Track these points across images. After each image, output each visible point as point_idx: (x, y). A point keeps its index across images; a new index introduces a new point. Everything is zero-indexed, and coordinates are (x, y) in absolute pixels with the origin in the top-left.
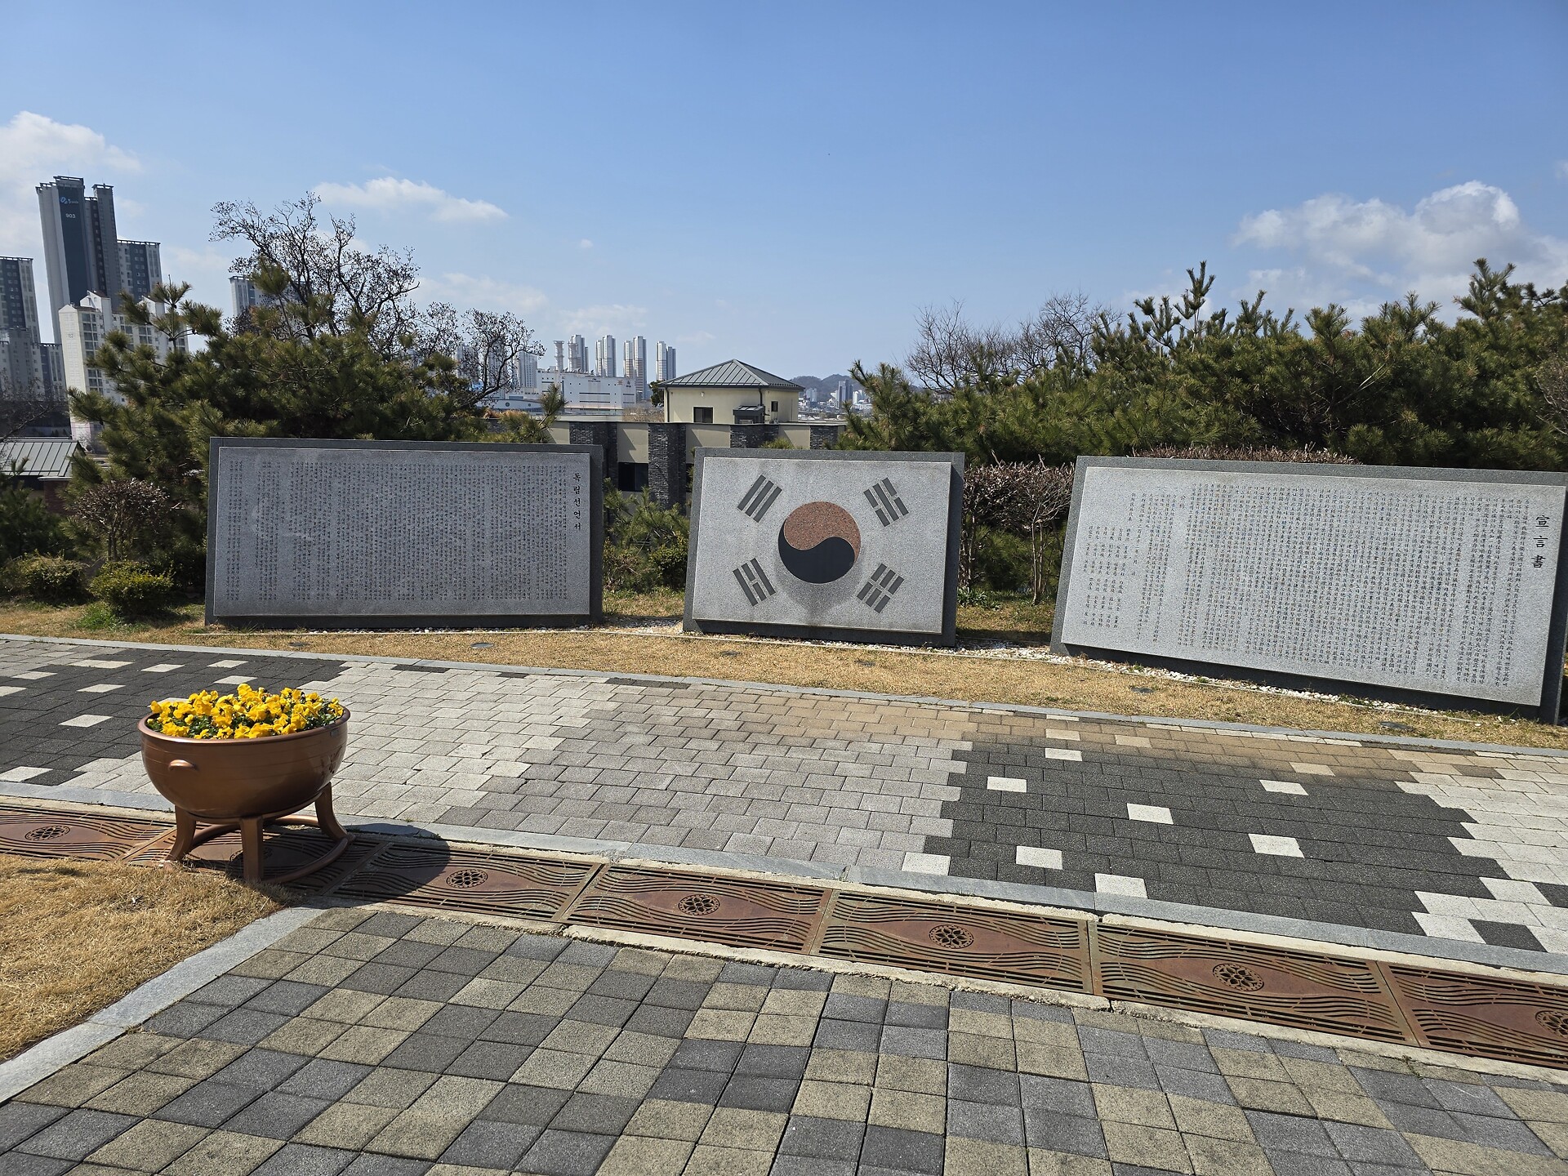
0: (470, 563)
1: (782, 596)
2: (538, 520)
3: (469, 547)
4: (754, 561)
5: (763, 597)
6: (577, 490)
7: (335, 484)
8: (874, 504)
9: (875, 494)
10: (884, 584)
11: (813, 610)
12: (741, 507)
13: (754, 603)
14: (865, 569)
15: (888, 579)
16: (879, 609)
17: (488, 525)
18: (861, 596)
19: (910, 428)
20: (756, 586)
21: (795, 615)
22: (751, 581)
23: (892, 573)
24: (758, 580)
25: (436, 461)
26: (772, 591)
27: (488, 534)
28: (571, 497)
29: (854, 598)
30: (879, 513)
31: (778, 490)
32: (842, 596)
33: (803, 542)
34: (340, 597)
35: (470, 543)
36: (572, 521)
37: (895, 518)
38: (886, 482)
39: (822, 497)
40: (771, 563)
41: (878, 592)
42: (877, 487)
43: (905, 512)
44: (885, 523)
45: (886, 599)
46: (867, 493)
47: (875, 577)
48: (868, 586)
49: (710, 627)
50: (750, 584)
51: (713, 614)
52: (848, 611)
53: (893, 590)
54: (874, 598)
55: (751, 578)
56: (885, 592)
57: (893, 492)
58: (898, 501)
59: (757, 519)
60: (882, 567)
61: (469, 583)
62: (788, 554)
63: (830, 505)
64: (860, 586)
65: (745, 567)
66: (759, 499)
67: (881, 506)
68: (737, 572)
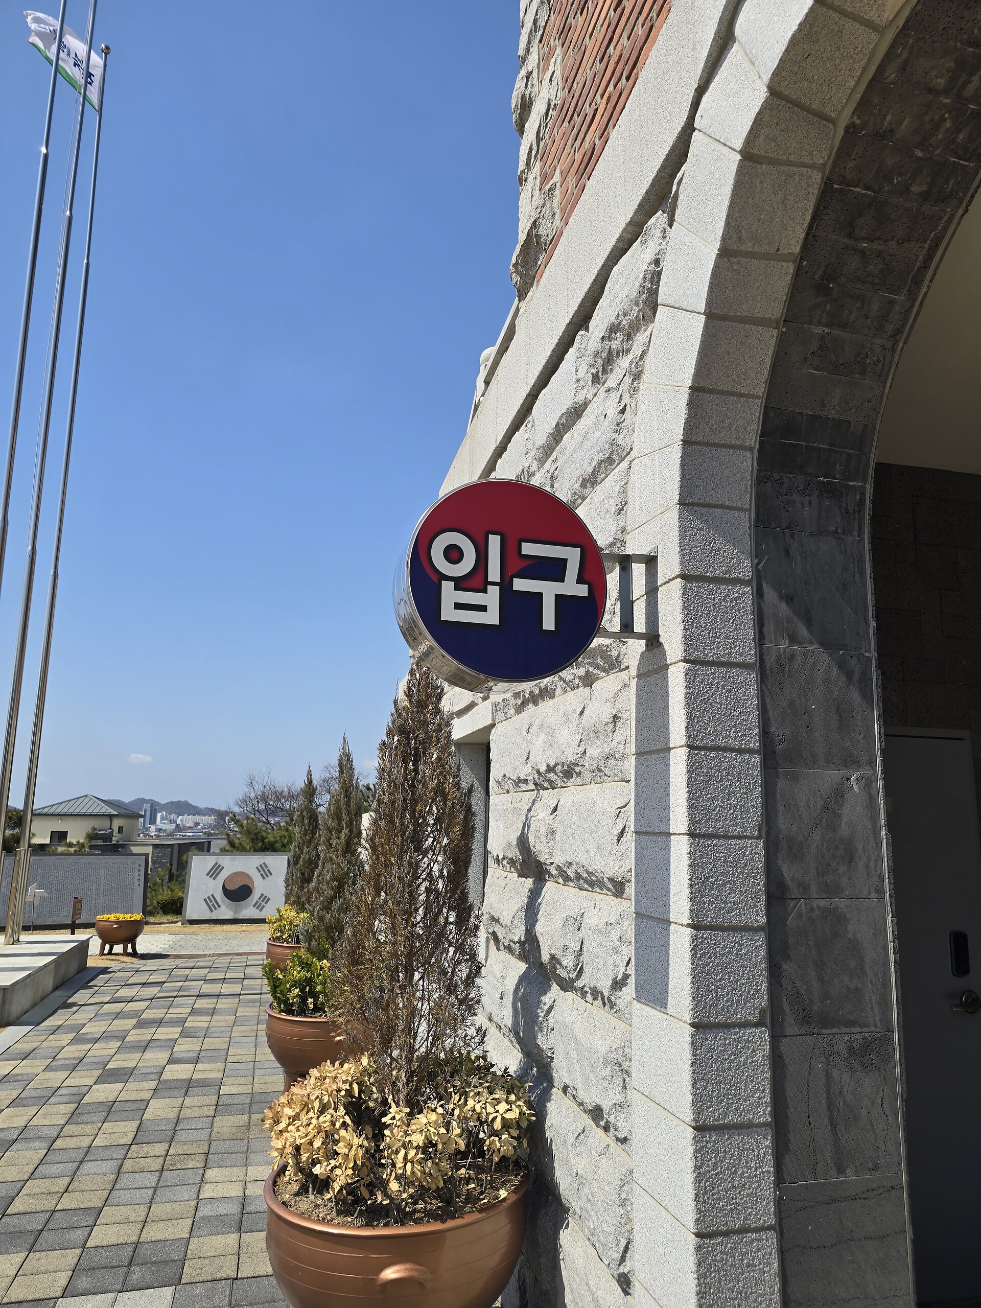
0: (93, 901)
1: (223, 908)
2: (123, 883)
3: (94, 895)
4: (212, 895)
5: (215, 909)
6: (139, 871)
7: (39, 871)
8: (260, 871)
9: (260, 868)
10: (263, 901)
11: (236, 913)
12: (208, 875)
13: (212, 911)
14: (255, 896)
15: (265, 899)
16: (261, 910)
17: (102, 886)
18: (254, 906)
19: (260, 844)
20: (213, 905)
21: (229, 915)
22: (211, 903)
23: (266, 897)
24: (214, 902)
25: (82, 861)
26: (219, 906)
27: (102, 889)
28: (137, 873)
29: (252, 907)
30: (262, 875)
31: (223, 868)
32: (247, 907)
33: (231, 887)
34: (38, 917)
35: (94, 893)
36: (137, 883)
37: (267, 876)
38: (264, 863)
39: (240, 869)
40: (219, 895)
41: (260, 904)
42: (261, 865)
43: (271, 874)
44: (264, 878)
45: (264, 906)
46: (257, 868)
47: (259, 899)
48: (257, 902)
49: (192, 922)
50: (210, 904)
51: (195, 917)
52: (249, 911)
53: (266, 903)
54: (259, 906)
55: (211, 902)
56: (263, 904)
57: (267, 867)
58: (269, 870)
59: (214, 879)
60: (262, 895)
61: (93, 909)
62: (226, 891)
63: (243, 873)
64: (254, 903)
65: (209, 898)
66: (215, 872)
67: (262, 872)
68: (205, 900)
